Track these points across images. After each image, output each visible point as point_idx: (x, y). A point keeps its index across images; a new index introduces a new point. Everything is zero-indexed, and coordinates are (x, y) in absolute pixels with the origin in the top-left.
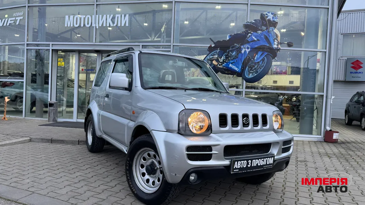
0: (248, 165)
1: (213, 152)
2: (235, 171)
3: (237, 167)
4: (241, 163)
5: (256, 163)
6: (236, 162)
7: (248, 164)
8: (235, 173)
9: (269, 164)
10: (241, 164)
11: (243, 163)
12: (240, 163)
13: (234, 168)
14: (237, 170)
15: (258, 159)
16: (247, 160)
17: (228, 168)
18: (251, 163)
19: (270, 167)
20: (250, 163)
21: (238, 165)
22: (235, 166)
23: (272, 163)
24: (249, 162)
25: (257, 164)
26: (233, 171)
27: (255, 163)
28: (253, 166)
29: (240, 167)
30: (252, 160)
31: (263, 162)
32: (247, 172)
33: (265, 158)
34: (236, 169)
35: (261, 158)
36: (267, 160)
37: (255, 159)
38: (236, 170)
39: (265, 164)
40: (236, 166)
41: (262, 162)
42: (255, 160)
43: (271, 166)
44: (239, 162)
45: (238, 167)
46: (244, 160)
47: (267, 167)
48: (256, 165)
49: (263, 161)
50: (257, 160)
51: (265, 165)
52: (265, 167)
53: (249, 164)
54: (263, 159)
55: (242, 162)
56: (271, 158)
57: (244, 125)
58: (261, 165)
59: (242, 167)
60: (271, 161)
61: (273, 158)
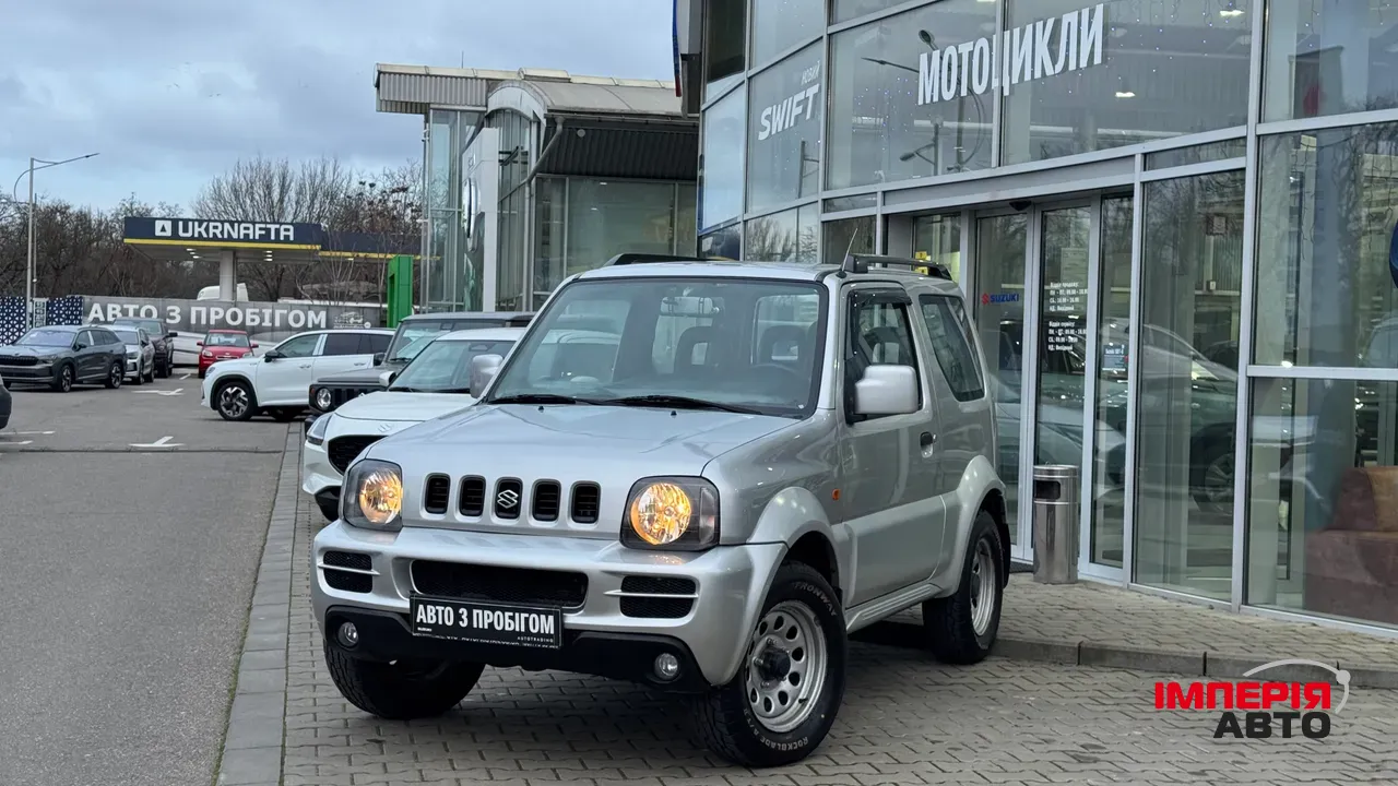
0: (461, 623)
1: (373, 572)
2: (419, 631)
3: (425, 621)
4: (437, 611)
5: (487, 622)
6: (421, 607)
7: (458, 617)
8: (422, 637)
9: (538, 635)
10: (437, 614)
11: (443, 611)
12: (434, 611)
13: (418, 621)
14: (428, 630)
15: (494, 610)
16: (456, 608)
17: (409, 616)
18: (470, 617)
19: (544, 643)
20: (464, 617)
21: (428, 615)
22: (419, 617)
23: (552, 632)
24: (460, 611)
25: (491, 625)
26: (417, 631)
27: (483, 618)
28: (475, 626)
29: (434, 621)
30: (470, 609)
31: (512, 622)
32: (459, 642)
33: (520, 611)
34: (422, 624)
35: (504, 610)
36: (527, 620)
37: (483, 608)
38: (424, 629)
39: (523, 630)
40: (423, 617)
41: (507, 620)
42: (480, 612)
43: (549, 644)
44: (429, 607)
45: (430, 622)
46: (445, 605)
47: (539, 643)
48: (486, 627)
49: (512, 618)
50: (490, 613)
51: (520, 633)
52: (527, 642)
53: (463, 620)
54: (511, 614)
55: (440, 608)
56: (543, 617)
57: (501, 511)
58: (507, 628)
59: (440, 623)
60: (546, 624)
61: (551, 618)
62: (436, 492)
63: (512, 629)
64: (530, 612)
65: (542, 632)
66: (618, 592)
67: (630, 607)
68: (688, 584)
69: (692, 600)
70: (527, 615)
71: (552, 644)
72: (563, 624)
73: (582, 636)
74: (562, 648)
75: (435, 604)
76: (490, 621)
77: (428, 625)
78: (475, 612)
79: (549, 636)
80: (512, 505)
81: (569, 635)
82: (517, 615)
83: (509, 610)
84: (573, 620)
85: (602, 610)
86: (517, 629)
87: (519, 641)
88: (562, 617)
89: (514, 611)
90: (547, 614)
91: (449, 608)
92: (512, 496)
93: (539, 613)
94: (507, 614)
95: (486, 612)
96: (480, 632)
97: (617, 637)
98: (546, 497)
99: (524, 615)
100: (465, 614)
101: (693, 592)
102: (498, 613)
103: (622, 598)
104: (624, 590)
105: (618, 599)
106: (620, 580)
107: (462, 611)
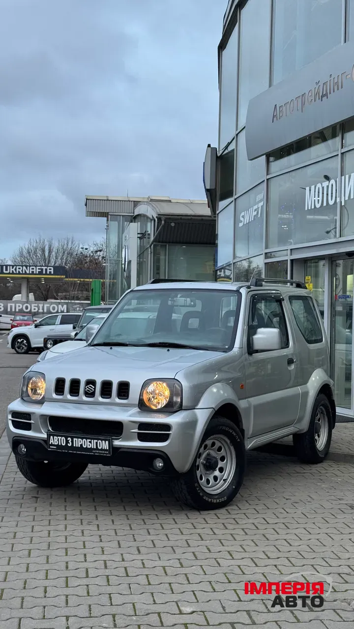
1: (32, 422)
3: (53, 443)
4: (58, 439)
5: (80, 444)
6: (52, 437)
7: (67, 442)
8: (53, 450)
9: (102, 450)
10: (58, 440)
11: (61, 439)
12: (57, 439)
13: (50, 443)
14: (55, 447)
15: (82, 439)
16: (66, 438)
17: (46, 441)
18: (72, 442)
19: (104, 453)
20: (70, 441)
21: (55, 441)
23: (108, 449)
25: (81, 445)
26: (50, 448)
27: (78, 442)
28: (74, 446)
29: (57, 444)
30: (72, 438)
31: (90, 444)
32: (68, 452)
33: (94, 439)
34: (52, 445)
35: (87, 439)
36: (97, 443)
37: (78, 438)
38: (53, 447)
39: (95, 447)
40: (52, 441)
41: (88, 443)
42: (77, 439)
43: (107, 454)
44: (55, 437)
45: (55, 444)
46: (62, 436)
47: (102, 453)
48: (79, 446)
49: (90, 442)
50: (81, 440)
51: (94, 449)
52: (97, 453)
53: (69, 443)
54: (90, 440)
55: (60, 438)
56: (104, 442)
57: (87, 394)
58: (88, 447)
59: (60, 444)
60: (105, 445)
61: (107, 442)
62: (59, 385)
63: (90, 447)
64: (98, 439)
65: (103, 448)
66: (136, 430)
67: (142, 438)
68: (167, 427)
69: (169, 434)
70: (97, 441)
71: (108, 454)
72: (112, 445)
73: (121, 450)
74: (112, 456)
75: (57, 436)
76: (81, 443)
77: (54, 445)
78: (74, 439)
79: (106, 450)
80: (91, 391)
81: (115, 450)
82: (92, 441)
83: (89, 439)
84: (117, 443)
85: (129, 439)
86: (93, 447)
87: (94, 453)
88: (112, 441)
89: (91, 439)
90: (105, 440)
91: (63, 438)
92: (92, 387)
93: (102, 440)
94: (88, 440)
95: (79, 439)
96: (77, 449)
97: (135, 451)
98: (106, 387)
99: (95, 441)
100: (70, 440)
101: (169, 431)
102: (84, 440)
103: (138, 433)
104: (139, 429)
105: (137, 434)
106: (137, 425)
107: (69, 439)
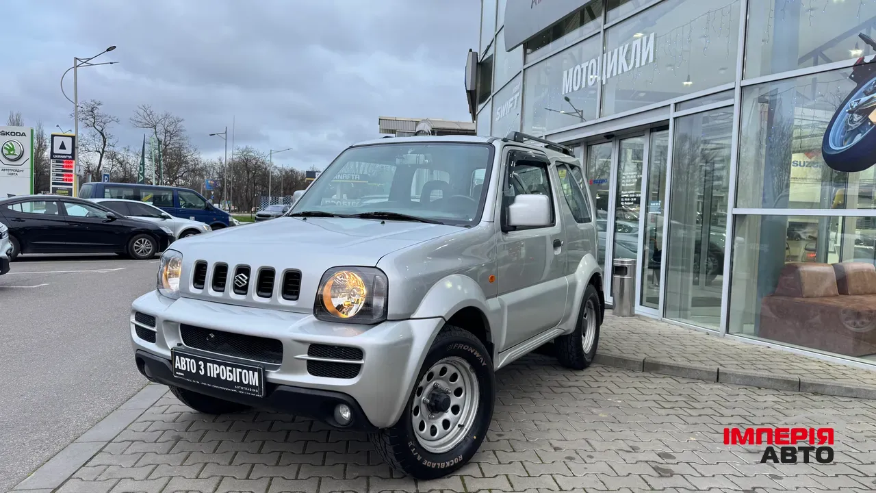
0: (200, 372)
1: (156, 329)
2: (177, 375)
3: (180, 368)
5: (216, 372)
6: (177, 357)
7: (198, 367)
8: (180, 379)
9: (248, 386)
10: (186, 363)
11: (190, 362)
12: (185, 361)
13: (176, 367)
14: (182, 374)
15: (220, 364)
16: (197, 360)
17: (171, 363)
18: (205, 368)
19: (252, 392)
20: (202, 367)
21: (181, 364)
22: (177, 365)
23: (257, 385)
24: (199, 364)
25: (218, 375)
27: (214, 370)
28: (209, 375)
29: (185, 369)
30: (205, 362)
31: (231, 374)
32: (200, 384)
33: (237, 367)
34: (179, 370)
35: (226, 365)
36: (241, 373)
37: (214, 362)
38: (180, 374)
39: (238, 381)
40: (179, 364)
41: (228, 373)
42: (211, 365)
44: (182, 358)
45: (183, 369)
46: (191, 358)
47: (249, 391)
48: (215, 376)
49: (231, 371)
50: (218, 366)
51: (237, 383)
52: (242, 390)
53: (201, 370)
54: (231, 368)
55: (188, 360)
56: (251, 372)
58: (228, 379)
59: (189, 370)
60: (253, 379)
61: (256, 374)
62: (200, 272)
63: (231, 379)
64: (243, 368)
65: (251, 384)
66: (306, 356)
67: (314, 368)
68: (357, 352)
69: (359, 366)
70: (241, 370)
71: (257, 393)
72: (265, 378)
73: (279, 388)
74: (264, 397)
75: (185, 356)
76: (218, 372)
77: (181, 371)
78: (208, 364)
79: (255, 387)
80: (243, 285)
81: (270, 387)
82: (234, 369)
83: (229, 365)
84: (274, 376)
85: (293, 370)
86: (235, 381)
87: (236, 389)
88: (265, 373)
89: (232, 366)
90: (254, 370)
91: (193, 360)
92: (244, 278)
93: (248, 369)
94: (228, 368)
95: (215, 366)
96: (211, 379)
97: (303, 391)
98: (266, 279)
99: (239, 370)
100: (203, 365)
101: (361, 359)
102: (222, 367)
103: (309, 361)
104: (310, 353)
105: (306, 362)
106: (307, 347)
107: (201, 363)
